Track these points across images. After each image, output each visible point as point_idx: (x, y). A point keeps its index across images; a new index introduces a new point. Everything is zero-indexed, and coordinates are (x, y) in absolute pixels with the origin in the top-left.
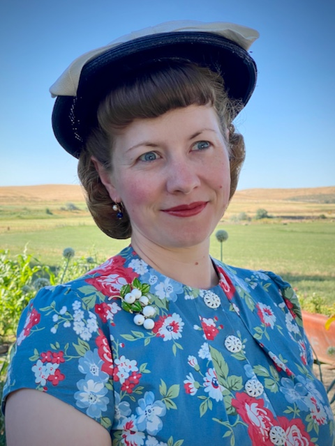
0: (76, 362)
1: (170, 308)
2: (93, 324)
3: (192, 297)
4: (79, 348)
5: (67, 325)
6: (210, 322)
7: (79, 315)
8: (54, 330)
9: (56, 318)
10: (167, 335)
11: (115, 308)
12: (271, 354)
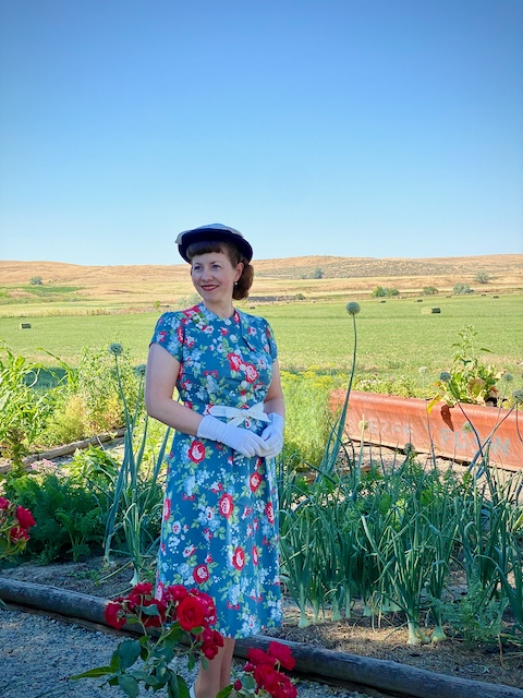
0: (170, 336)
1: (211, 323)
5: (169, 324)
8: (165, 325)
10: (206, 331)
11: (189, 321)
12: (249, 344)
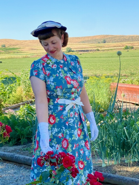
0: (39, 72)
2: (42, 66)
3: (58, 61)
4: (40, 70)
5: (38, 66)
6: (61, 65)
7: (40, 65)
8: (36, 67)
9: (36, 65)
11: (46, 64)
12: (72, 70)
